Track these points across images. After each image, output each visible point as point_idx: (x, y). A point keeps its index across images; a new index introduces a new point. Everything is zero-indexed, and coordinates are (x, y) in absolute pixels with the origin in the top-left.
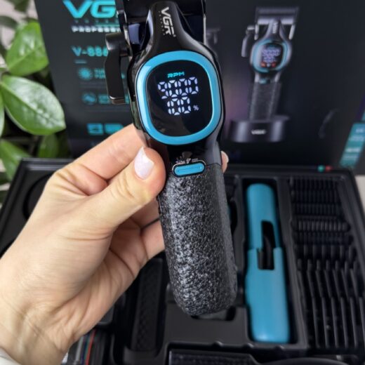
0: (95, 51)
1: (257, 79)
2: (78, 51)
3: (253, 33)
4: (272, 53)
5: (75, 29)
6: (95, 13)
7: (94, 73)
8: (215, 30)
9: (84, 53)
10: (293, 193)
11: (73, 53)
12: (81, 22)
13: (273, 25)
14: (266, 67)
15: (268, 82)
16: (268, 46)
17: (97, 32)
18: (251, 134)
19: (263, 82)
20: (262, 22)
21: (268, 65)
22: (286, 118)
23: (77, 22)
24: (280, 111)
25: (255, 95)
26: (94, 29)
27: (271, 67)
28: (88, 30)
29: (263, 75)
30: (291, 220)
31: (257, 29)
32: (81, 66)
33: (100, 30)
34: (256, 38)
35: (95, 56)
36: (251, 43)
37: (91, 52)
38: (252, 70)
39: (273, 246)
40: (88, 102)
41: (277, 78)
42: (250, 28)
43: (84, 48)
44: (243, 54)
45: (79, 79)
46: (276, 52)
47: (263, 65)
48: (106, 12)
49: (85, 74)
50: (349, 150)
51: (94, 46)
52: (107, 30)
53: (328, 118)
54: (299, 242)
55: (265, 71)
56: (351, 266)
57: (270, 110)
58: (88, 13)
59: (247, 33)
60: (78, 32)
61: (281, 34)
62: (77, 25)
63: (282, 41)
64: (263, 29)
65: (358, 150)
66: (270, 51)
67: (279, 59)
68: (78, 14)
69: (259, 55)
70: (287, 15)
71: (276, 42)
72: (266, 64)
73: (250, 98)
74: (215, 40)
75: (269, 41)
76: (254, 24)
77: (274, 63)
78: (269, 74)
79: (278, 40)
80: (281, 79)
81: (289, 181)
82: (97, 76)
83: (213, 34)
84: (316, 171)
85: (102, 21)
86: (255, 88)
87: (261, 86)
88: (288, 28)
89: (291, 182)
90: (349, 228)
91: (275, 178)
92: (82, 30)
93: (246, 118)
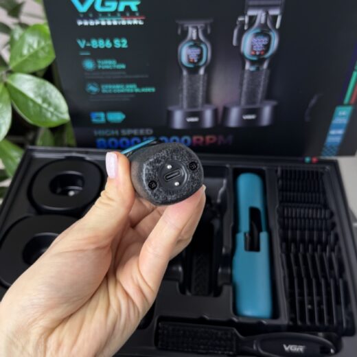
0: (98, 43)
1: (248, 66)
2: (82, 44)
3: (243, 23)
4: (261, 41)
5: (80, 23)
6: (98, 8)
7: (96, 64)
8: (208, 22)
9: (88, 45)
10: (280, 182)
11: (78, 46)
12: (86, 16)
13: (261, 16)
14: (255, 55)
15: (258, 69)
16: (257, 35)
17: (100, 25)
18: (242, 118)
19: (253, 69)
20: (251, 13)
21: (258, 53)
22: (274, 103)
23: (82, 16)
24: (268, 96)
25: (245, 82)
26: (97, 23)
27: (260, 55)
28: (92, 23)
29: (253, 63)
30: (277, 206)
31: (247, 19)
32: (85, 57)
33: (103, 23)
34: (246, 28)
35: (99, 48)
36: (242, 32)
37: (95, 44)
38: (242, 58)
39: (260, 230)
40: (91, 91)
41: (265, 65)
42: (241, 19)
43: (88, 40)
44: (235, 43)
45: (83, 70)
46: (264, 40)
47: (253, 53)
48: (109, 7)
49: (89, 65)
50: (332, 132)
51: (97, 38)
52: (109, 23)
53: (313, 102)
54: (284, 227)
55: (255, 59)
56: (332, 250)
57: (260, 96)
58: (92, 8)
59: (238, 23)
60: (83, 26)
61: (269, 24)
62: (82, 19)
63: (270, 30)
64: (252, 19)
65: (341, 132)
66: (259, 40)
67: (267, 47)
68: (83, 9)
69: (249, 44)
70: (274, 6)
71: (264, 32)
72: (255, 52)
73: (241, 85)
74: (209, 31)
75: (258, 31)
76: (244, 14)
77: (263, 51)
78: (258, 62)
79: (266, 30)
80: (270, 66)
81: (277, 171)
82: (100, 67)
83: (206, 25)
84: (303, 162)
85: (105, 14)
86: (246, 76)
87: (252, 73)
88: (275, 17)
89: (279, 173)
90: (332, 214)
91: (264, 168)
92: (86, 23)
93: (238, 104)
